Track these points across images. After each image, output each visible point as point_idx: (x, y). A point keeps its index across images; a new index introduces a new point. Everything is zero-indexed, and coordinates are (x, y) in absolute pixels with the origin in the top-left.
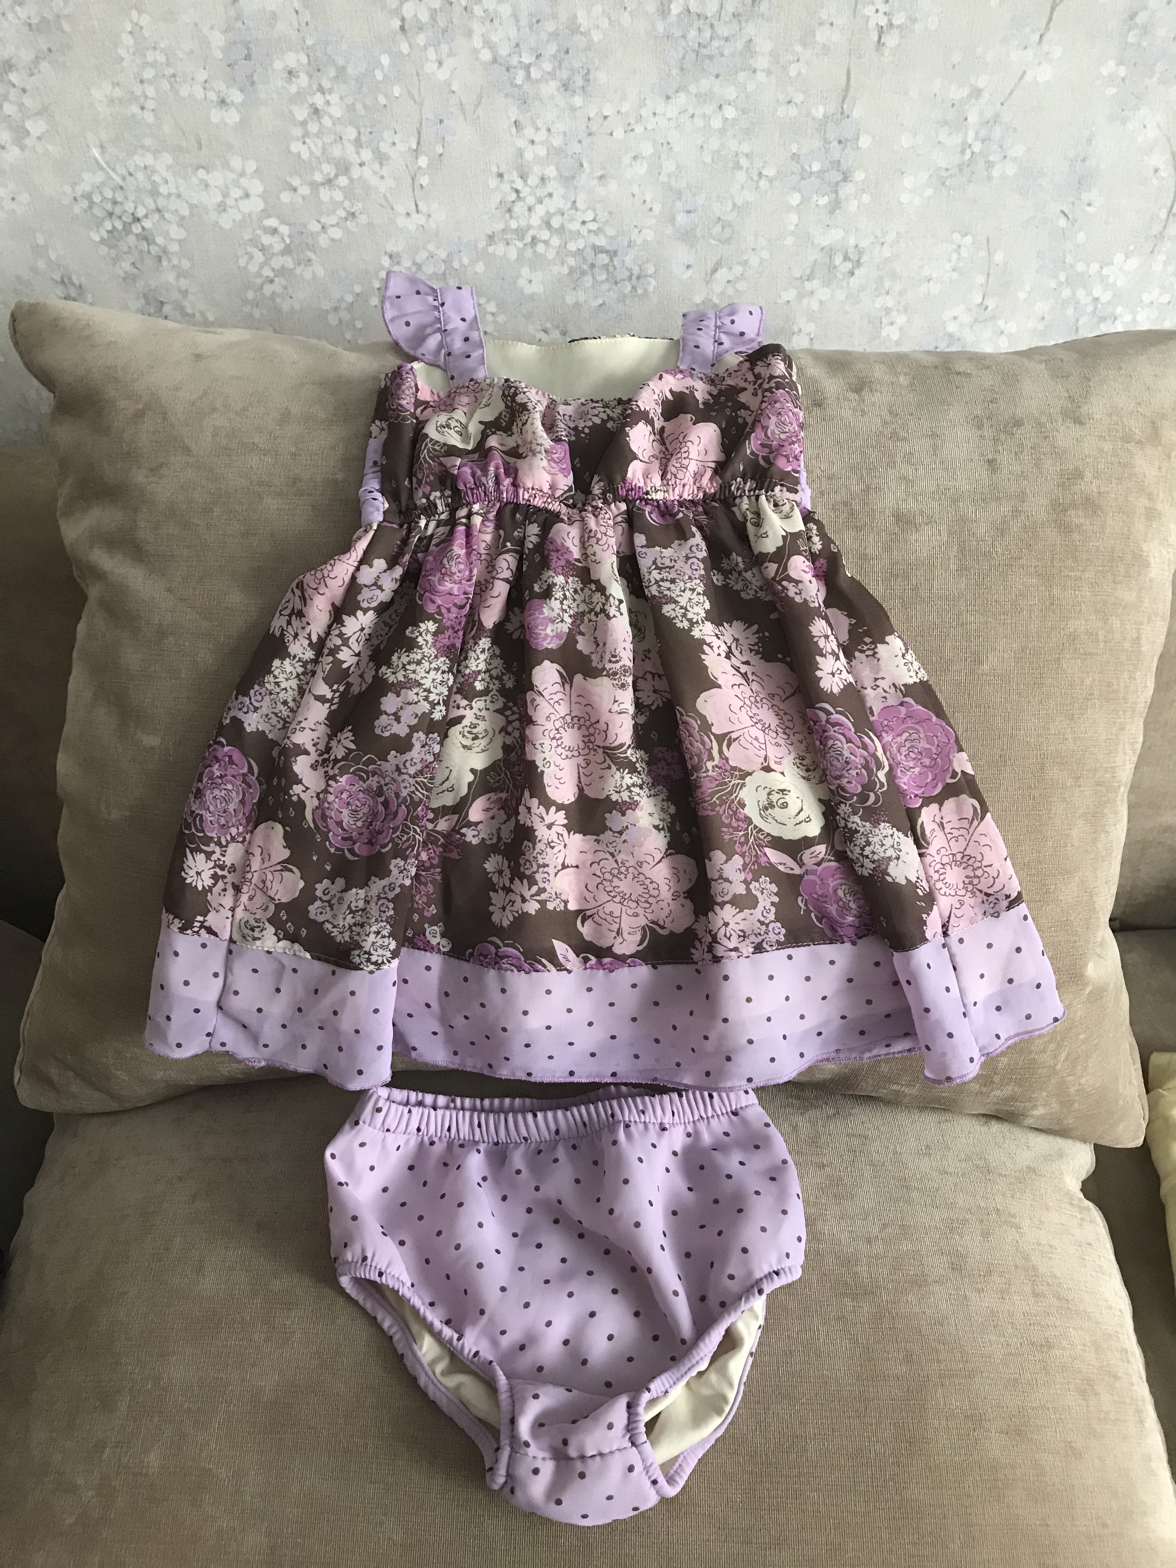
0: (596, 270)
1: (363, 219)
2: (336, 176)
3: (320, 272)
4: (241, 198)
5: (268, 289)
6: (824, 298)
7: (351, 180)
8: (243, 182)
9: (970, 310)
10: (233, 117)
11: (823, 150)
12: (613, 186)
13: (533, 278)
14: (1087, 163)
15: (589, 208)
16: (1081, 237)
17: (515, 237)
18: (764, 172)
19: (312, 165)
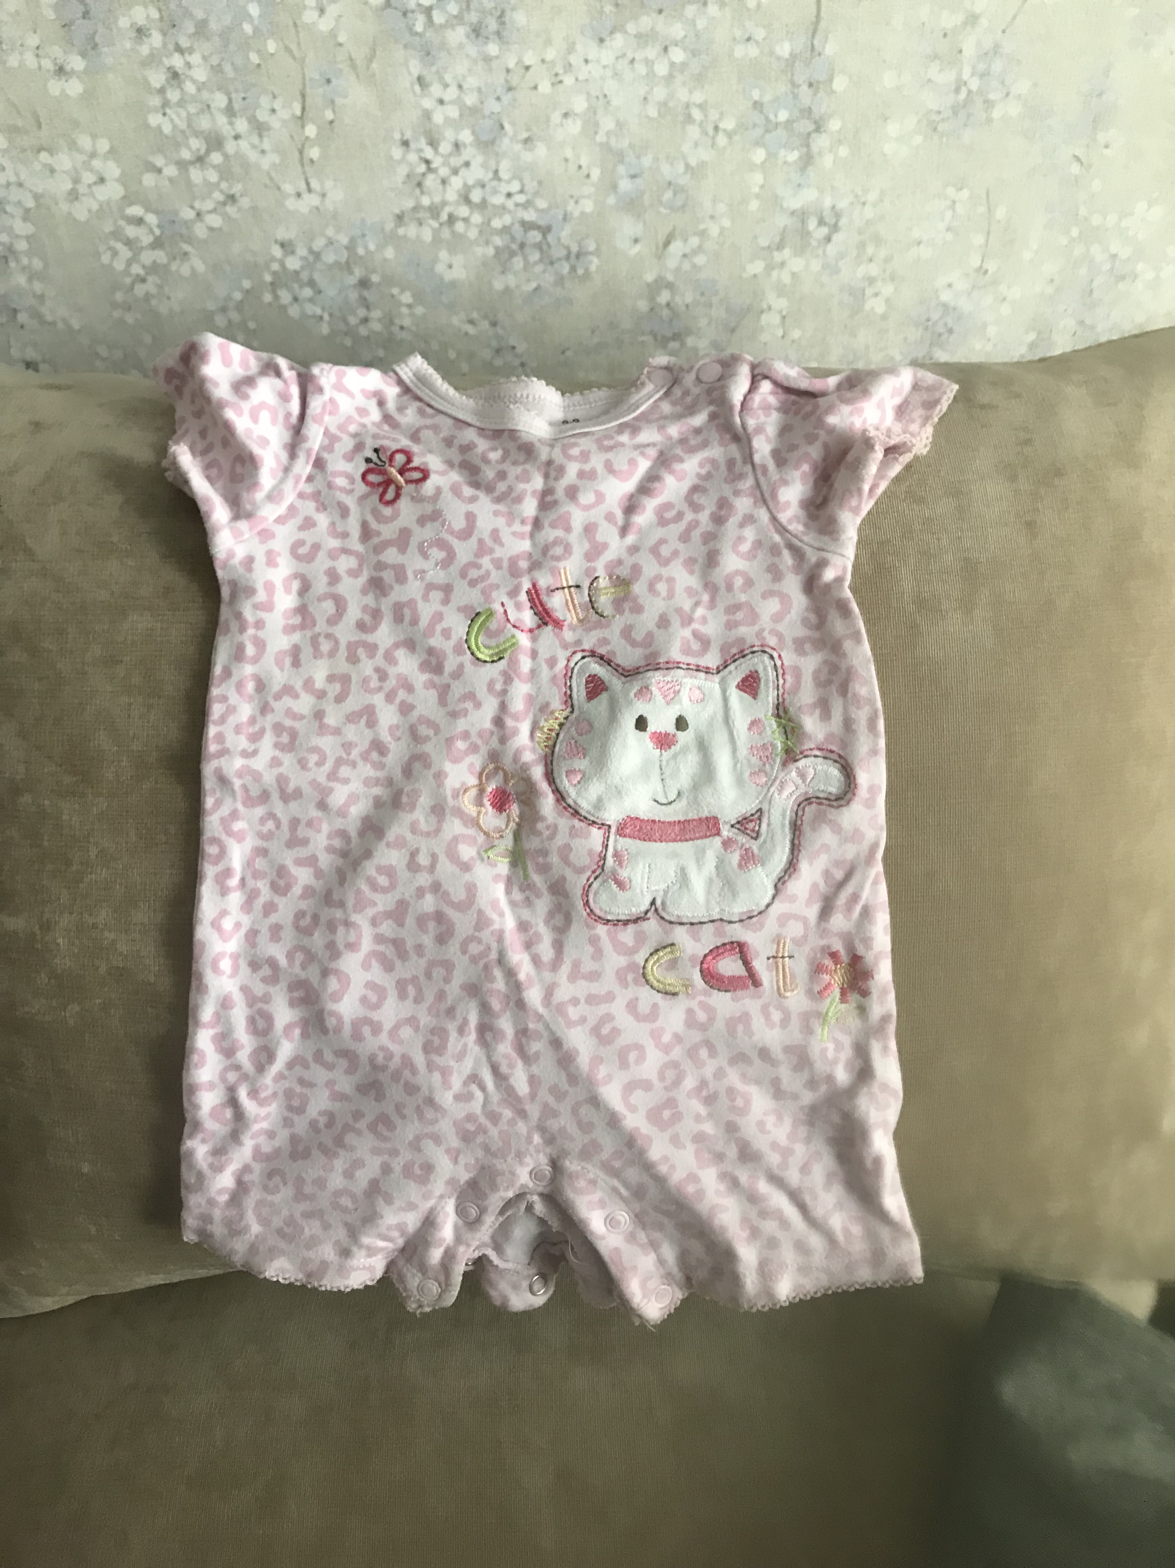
0: (527, 250)
1: (245, 202)
2: (208, 152)
3: (200, 267)
4: (95, 183)
5: (140, 290)
6: (796, 269)
7: (226, 156)
8: (96, 163)
9: (967, 275)
10: (74, 87)
11: (791, 96)
12: (541, 150)
13: (454, 262)
14: (1104, 98)
15: (515, 178)
16: (1097, 184)
17: (428, 215)
18: (721, 126)
19: (175, 142)
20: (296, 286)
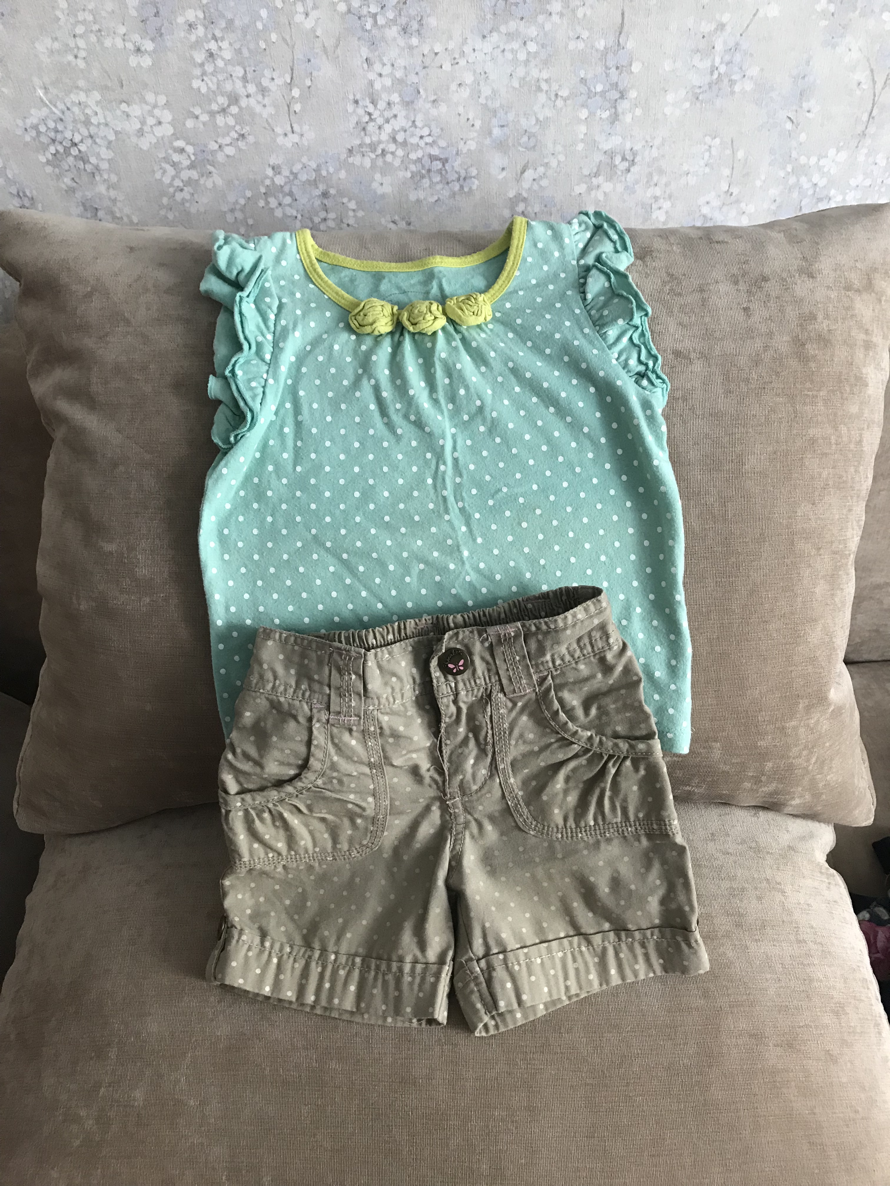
0: (432, 174)
1: (251, 139)
2: (229, 106)
3: (219, 182)
4: (155, 125)
5: (179, 196)
6: (607, 191)
7: (240, 108)
8: (157, 112)
9: (719, 196)
10: (147, 61)
11: (604, 74)
12: (443, 108)
13: (384, 182)
14: (806, 79)
15: (426, 126)
16: (803, 137)
17: (368, 150)
18: (559, 94)
19: (209, 98)
20: (281, 195)
